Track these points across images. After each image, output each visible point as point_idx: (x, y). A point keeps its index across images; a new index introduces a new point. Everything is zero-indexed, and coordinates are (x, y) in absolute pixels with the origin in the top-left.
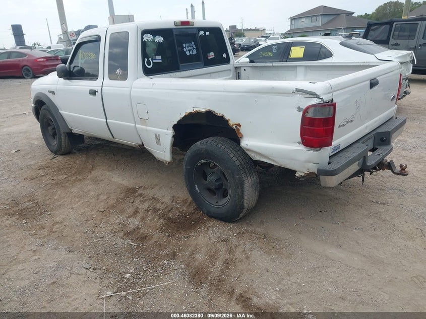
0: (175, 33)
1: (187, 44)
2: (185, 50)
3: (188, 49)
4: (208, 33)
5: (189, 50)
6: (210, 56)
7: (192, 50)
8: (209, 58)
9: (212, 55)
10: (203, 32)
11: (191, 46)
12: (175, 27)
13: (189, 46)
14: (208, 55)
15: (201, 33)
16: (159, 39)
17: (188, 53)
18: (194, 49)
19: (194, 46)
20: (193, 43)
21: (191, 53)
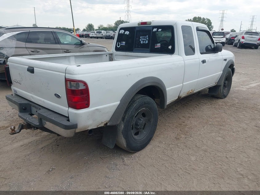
0: (137, 29)
1: (143, 37)
2: (140, 40)
3: (143, 39)
4: (160, 30)
5: (143, 41)
6: (157, 46)
7: (145, 41)
8: (156, 47)
9: (159, 45)
10: (156, 29)
11: (145, 38)
12: (138, 26)
13: (144, 38)
14: (156, 45)
15: (155, 30)
16: (127, 33)
17: (142, 42)
18: (147, 40)
19: (148, 38)
20: (147, 36)
21: (144, 42)
